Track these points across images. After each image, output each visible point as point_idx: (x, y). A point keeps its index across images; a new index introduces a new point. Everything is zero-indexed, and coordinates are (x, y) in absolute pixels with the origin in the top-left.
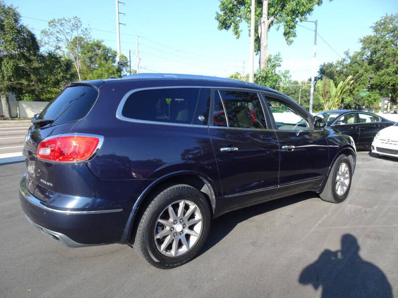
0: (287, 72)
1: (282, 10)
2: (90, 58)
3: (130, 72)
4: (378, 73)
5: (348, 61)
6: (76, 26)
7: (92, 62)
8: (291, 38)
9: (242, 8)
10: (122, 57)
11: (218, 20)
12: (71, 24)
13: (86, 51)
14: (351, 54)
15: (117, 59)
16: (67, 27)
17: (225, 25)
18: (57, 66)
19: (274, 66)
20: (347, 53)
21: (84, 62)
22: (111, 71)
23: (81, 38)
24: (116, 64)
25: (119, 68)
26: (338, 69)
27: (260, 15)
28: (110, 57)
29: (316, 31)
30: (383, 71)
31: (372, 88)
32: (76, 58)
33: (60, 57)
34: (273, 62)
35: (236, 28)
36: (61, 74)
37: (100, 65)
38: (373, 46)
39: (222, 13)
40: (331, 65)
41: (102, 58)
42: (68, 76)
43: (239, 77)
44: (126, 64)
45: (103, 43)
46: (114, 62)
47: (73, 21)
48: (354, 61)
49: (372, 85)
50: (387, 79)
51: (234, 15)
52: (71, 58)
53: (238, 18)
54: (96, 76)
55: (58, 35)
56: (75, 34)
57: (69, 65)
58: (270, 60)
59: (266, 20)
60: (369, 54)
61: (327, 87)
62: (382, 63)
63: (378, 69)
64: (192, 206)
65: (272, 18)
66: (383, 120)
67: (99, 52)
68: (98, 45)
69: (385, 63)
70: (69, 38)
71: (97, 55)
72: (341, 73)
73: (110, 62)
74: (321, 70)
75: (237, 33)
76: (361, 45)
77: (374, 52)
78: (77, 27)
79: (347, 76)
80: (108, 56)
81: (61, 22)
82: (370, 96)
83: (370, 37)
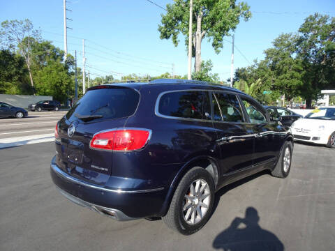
0: (216, 75)
1: (212, 26)
2: (40, 56)
3: (76, 69)
4: (279, 77)
5: (256, 68)
6: (27, 28)
7: (41, 60)
8: (220, 49)
9: (180, 23)
10: (69, 56)
11: (160, 31)
12: (22, 26)
13: (36, 50)
14: (259, 62)
15: (65, 58)
16: (19, 29)
17: (165, 36)
18: (10, 62)
19: (206, 70)
20: (255, 61)
21: (34, 59)
22: (59, 68)
23: (31, 38)
24: (63, 62)
25: (66, 66)
26: (249, 73)
27: (195, 29)
28: (58, 56)
29: (233, 43)
30: (282, 76)
31: (274, 88)
32: (27, 56)
33: (14, 55)
34: (206, 67)
35: (175, 38)
36: (15, 70)
37: (49, 63)
38: (274, 57)
39: (163, 26)
40: (244, 70)
41: (51, 56)
42: (21, 72)
43: (169, 76)
44: (73, 62)
45: (52, 44)
46: (62, 60)
47: (25, 23)
48: (261, 67)
49: (274, 86)
50: (286, 81)
51: (173, 28)
52: (22, 56)
53: (176, 31)
54: (45, 72)
55: (11, 34)
56: (27, 34)
57: (21, 62)
58: (202, 65)
59: (200, 33)
60: (271, 62)
61: (243, 87)
62: (282, 70)
63: (278, 74)
64: (204, 184)
65: (204, 32)
66: (294, 114)
67: (49, 51)
68: (48, 46)
69: (284, 70)
70: (21, 38)
71: (46, 54)
72: (251, 76)
73: (58, 60)
74: (237, 73)
75: (175, 42)
76: (265, 55)
77: (275, 61)
78: (29, 29)
79: (256, 79)
80: (56, 55)
81: (14, 24)
82: (273, 95)
83: (272, 49)
